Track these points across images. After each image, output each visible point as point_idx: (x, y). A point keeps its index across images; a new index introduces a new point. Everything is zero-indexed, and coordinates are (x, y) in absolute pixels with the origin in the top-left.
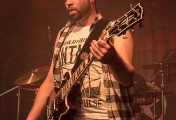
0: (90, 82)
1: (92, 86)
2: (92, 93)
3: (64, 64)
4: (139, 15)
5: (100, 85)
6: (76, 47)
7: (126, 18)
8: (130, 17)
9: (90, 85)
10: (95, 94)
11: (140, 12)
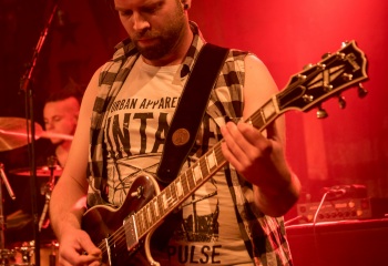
0: (194, 204)
1: (199, 214)
2: (201, 231)
3: (125, 155)
4: (356, 67)
5: (218, 209)
6: (151, 115)
7: (322, 71)
8: (332, 70)
9: (195, 212)
10: (205, 231)
11: (359, 62)
